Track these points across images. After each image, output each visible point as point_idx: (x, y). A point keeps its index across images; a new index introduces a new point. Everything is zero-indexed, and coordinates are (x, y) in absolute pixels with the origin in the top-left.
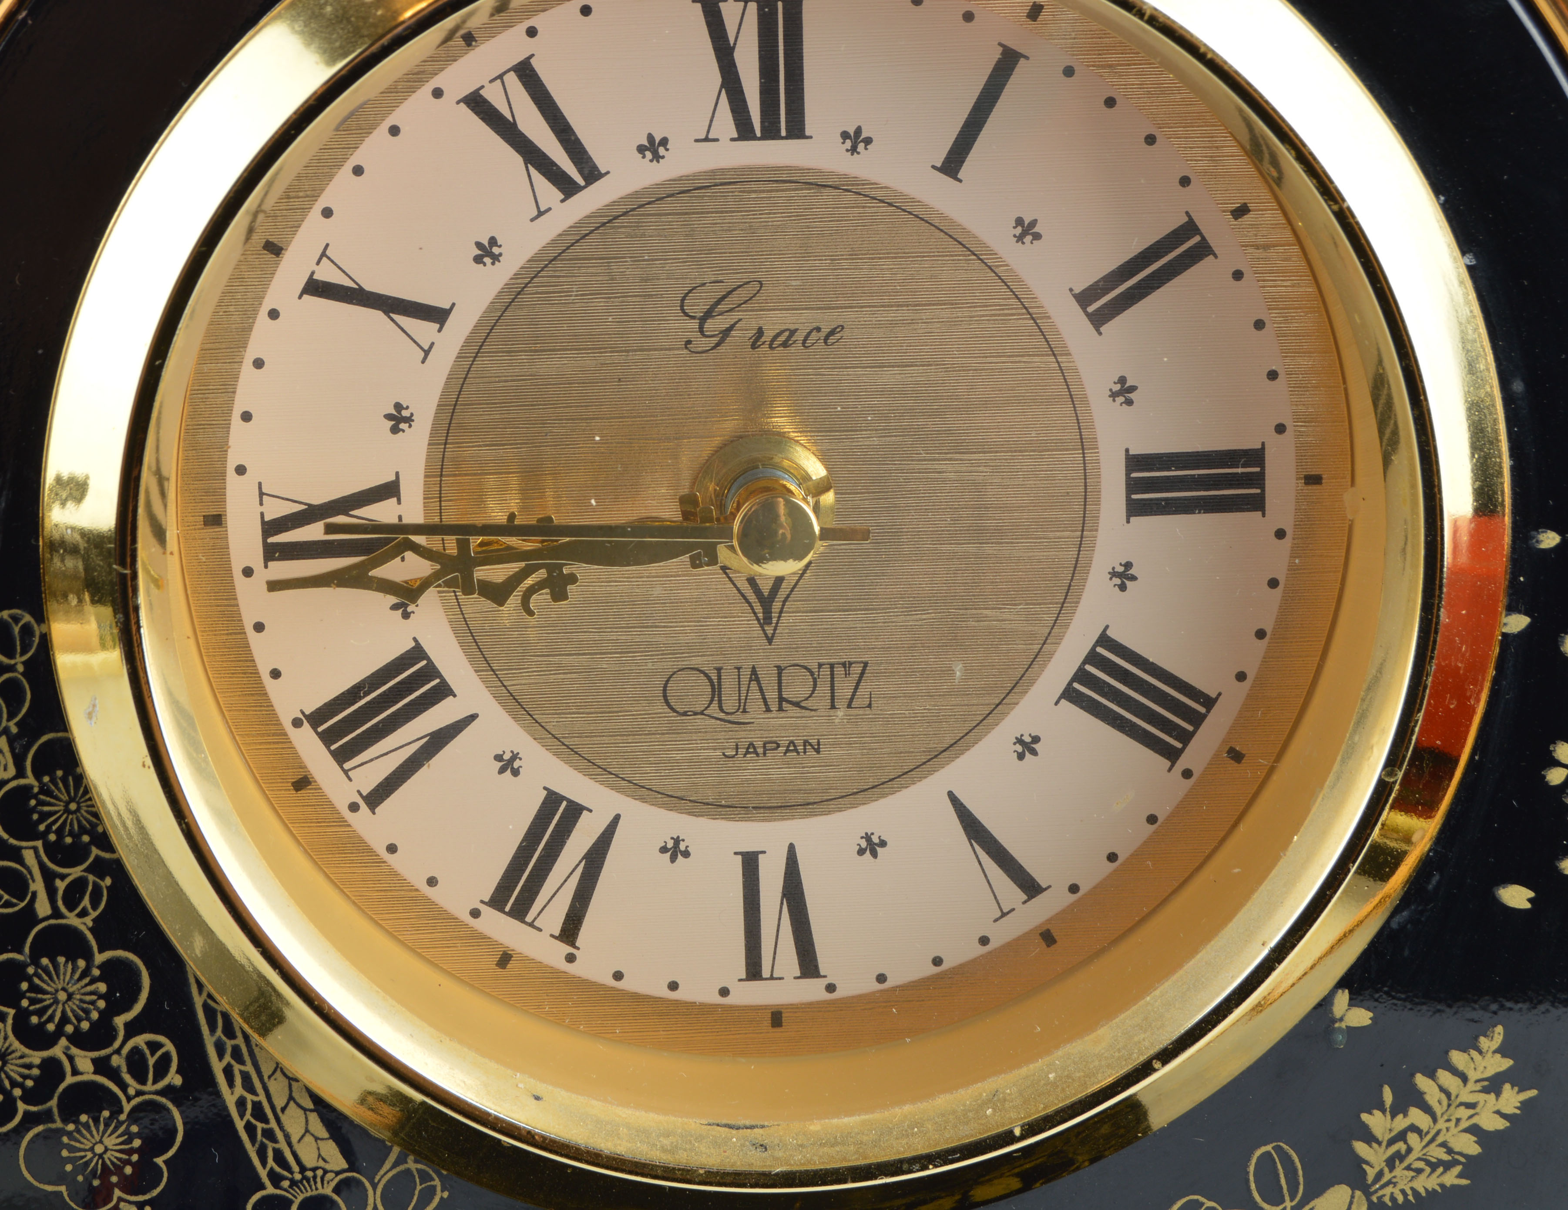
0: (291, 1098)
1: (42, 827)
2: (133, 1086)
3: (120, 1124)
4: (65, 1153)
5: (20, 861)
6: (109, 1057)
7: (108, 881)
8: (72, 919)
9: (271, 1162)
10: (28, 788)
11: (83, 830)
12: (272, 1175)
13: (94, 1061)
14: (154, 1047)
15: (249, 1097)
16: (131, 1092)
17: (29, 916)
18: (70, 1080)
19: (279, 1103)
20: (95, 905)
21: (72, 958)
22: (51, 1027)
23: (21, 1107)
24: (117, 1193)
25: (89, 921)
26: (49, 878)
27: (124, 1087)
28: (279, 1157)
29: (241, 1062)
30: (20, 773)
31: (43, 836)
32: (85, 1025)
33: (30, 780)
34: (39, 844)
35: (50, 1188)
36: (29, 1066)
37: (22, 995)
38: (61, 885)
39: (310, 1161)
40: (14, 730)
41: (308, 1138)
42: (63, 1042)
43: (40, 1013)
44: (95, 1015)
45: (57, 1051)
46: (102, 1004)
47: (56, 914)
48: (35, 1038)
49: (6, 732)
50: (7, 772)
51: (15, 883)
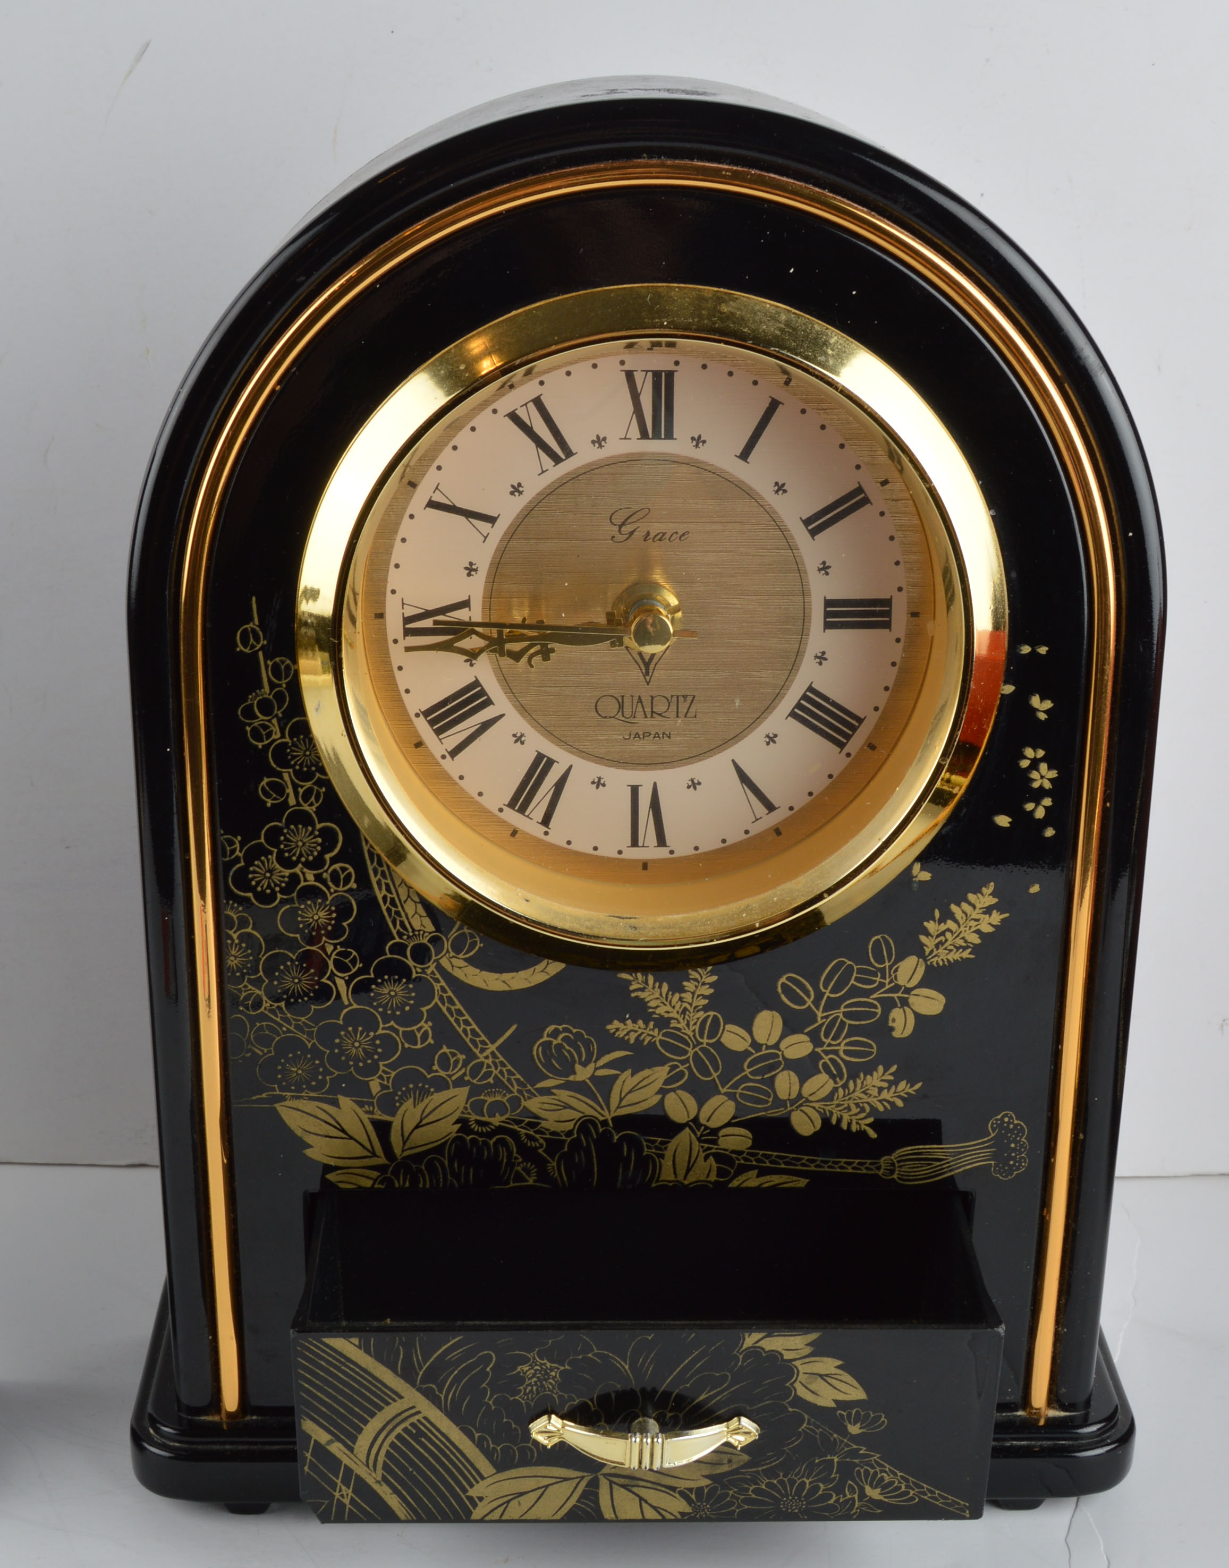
0: (409, 896)
1: (293, 763)
2: (333, 888)
3: (326, 905)
4: (299, 919)
5: (282, 778)
6: (322, 874)
7: (324, 789)
8: (306, 807)
9: (398, 927)
10: (286, 743)
11: (312, 765)
12: (398, 932)
13: (315, 875)
14: (344, 869)
15: (389, 895)
16: (332, 891)
17: (285, 805)
18: (303, 884)
19: (403, 898)
20: (317, 801)
21: (305, 826)
22: (294, 858)
23: (279, 896)
24: (324, 939)
25: (314, 808)
26: (295, 787)
27: (328, 888)
28: (402, 924)
29: (385, 878)
30: (283, 736)
31: (293, 767)
32: (311, 858)
33: (287, 740)
34: (291, 770)
35: (292, 935)
36: (283, 877)
37: (281, 843)
38: (301, 791)
39: (417, 926)
40: (280, 715)
41: (417, 916)
42: (300, 866)
43: (289, 851)
44: (316, 853)
45: (297, 870)
46: (319, 848)
47: (298, 804)
48: (287, 863)
49: (276, 716)
50: (276, 735)
51: (279, 789)
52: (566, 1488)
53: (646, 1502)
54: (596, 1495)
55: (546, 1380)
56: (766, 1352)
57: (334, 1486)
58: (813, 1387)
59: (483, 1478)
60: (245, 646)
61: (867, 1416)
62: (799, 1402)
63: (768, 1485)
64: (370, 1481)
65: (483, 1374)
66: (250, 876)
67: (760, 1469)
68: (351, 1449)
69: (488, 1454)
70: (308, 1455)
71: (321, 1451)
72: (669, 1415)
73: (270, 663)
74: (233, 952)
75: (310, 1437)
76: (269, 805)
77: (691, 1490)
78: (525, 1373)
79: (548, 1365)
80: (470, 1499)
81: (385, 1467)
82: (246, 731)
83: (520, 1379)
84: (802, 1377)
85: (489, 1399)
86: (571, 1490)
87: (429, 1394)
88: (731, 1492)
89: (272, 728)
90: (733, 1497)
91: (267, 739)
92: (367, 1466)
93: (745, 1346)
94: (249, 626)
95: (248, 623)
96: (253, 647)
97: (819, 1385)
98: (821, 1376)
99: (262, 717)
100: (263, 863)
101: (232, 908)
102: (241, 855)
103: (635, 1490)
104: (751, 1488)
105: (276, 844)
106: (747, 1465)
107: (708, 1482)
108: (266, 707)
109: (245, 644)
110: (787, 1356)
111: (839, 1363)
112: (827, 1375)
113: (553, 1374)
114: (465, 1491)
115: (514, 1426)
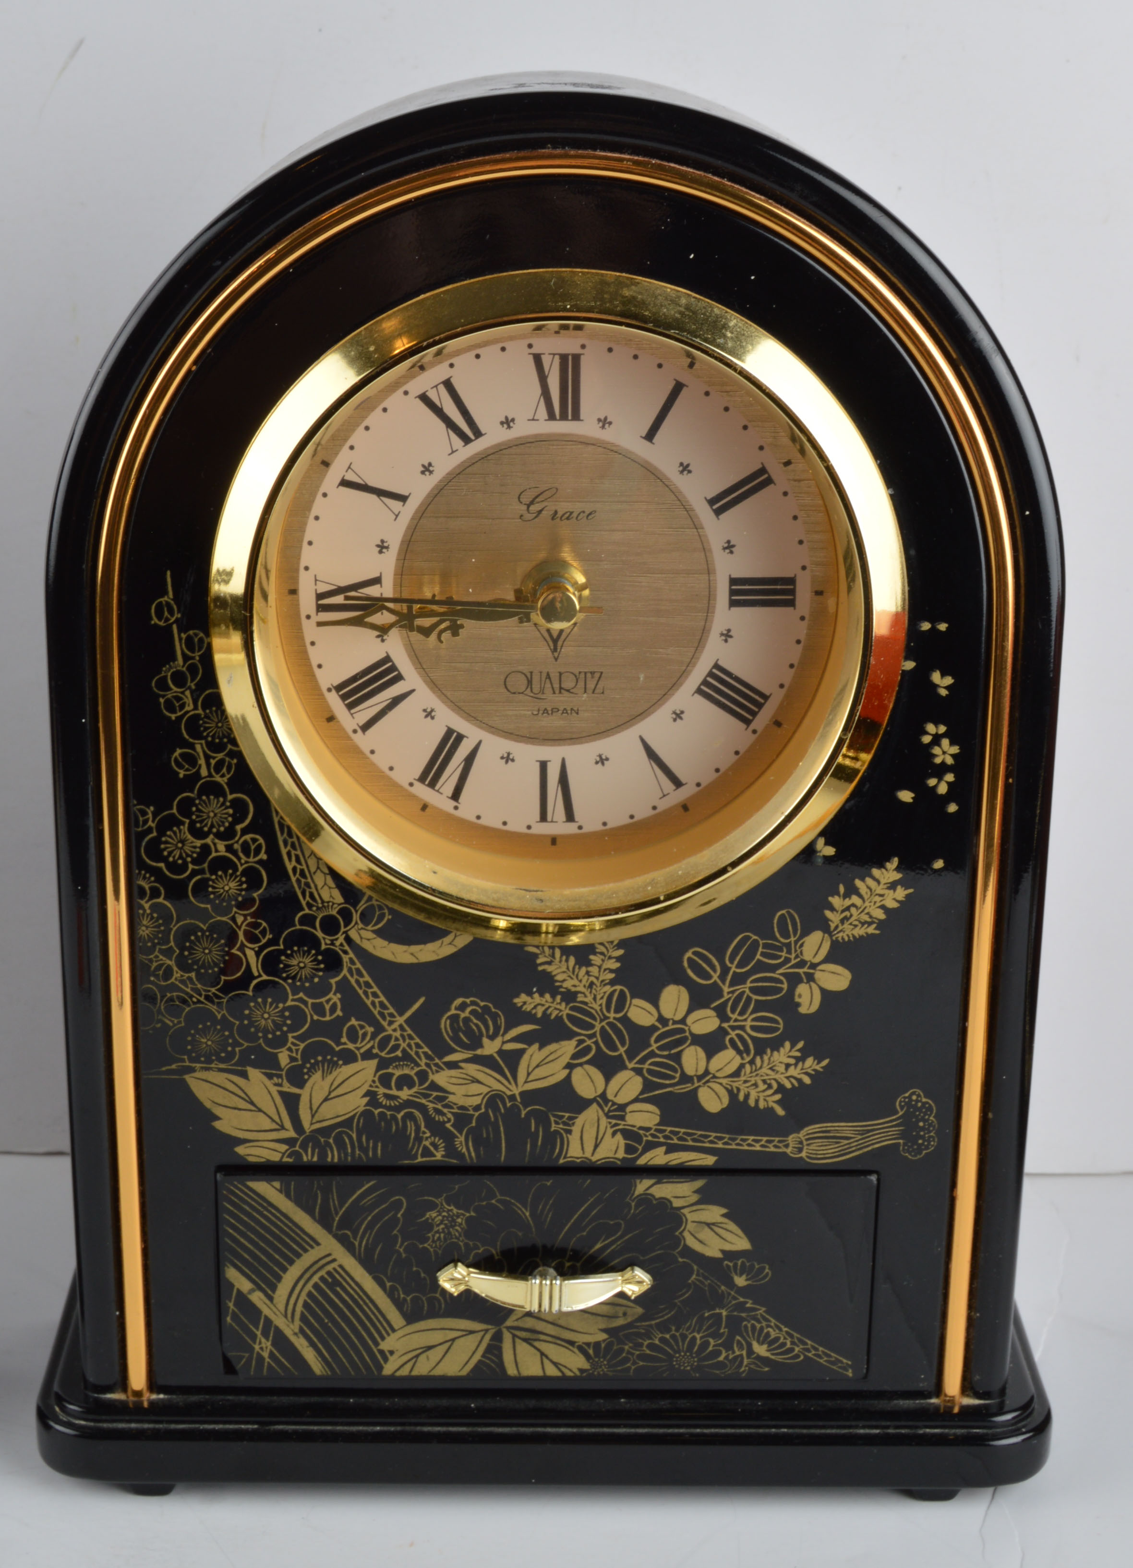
52: (473, 1339)
58: (701, 1236)
62: (688, 1251)
72: (568, 1264)
84: (690, 1226)
85: (401, 1247)
87: (343, 1241)
97: (705, 1234)
98: (709, 1224)
111: (725, 1211)
112: (713, 1224)
115: (423, 1275)
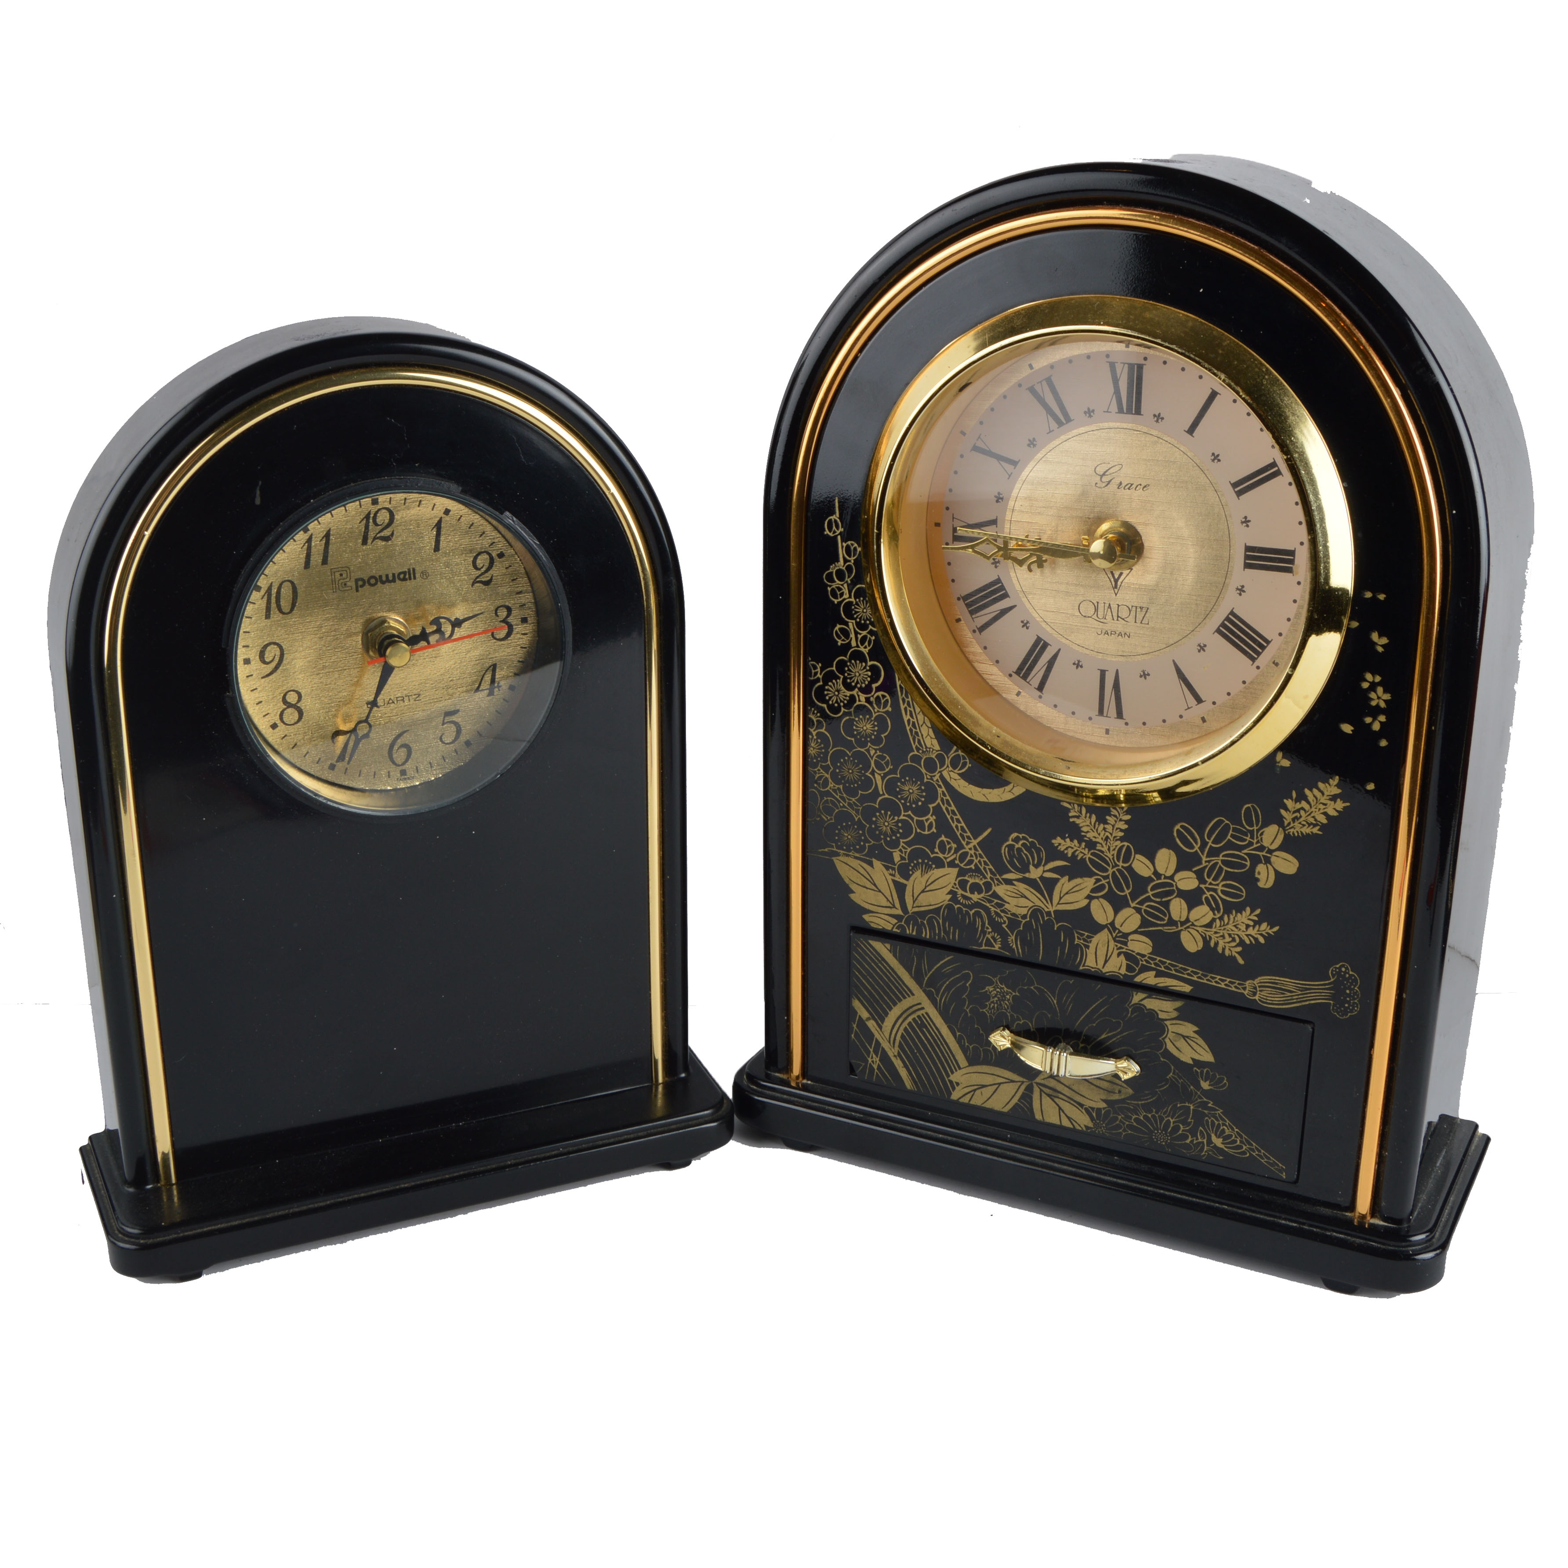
0: (924, 722)
1: (855, 616)
2: (877, 709)
3: (872, 721)
4: (854, 727)
5: (848, 626)
6: (870, 698)
7: (873, 638)
8: (862, 649)
9: (916, 743)
10: (852, 602)
11: (867, 619)
12: (917, 747)
13: (866, 698)
14: (884, 696)
15: (911, 719)
16: (876, 710)
17: (849, 645)
18: (858, 703)
19: (921, 723)
20: (869, 645)
21: (861, 662)
22: (853, 684)
23: (843, 709)
24: (869, 744)
25: (867, 650)
26: (856, 633)
27: (874, 708)
28: (919, 741)
29: (910, 707)
30: (850, 597)
31: (855, 619)
32: (863, 685)
33: (853, 599)
34: (854, 621)
35: (849, 738)
36: (846, 696)
37: (845, 672)
38: (860, 637)
39: (929, 745)
40: (849, 582)
41: (928, 737)
42: (857, 690)
43: (851, 678)
44: (867, 683)
45: (855, 692)
46: (869, 679)
47: (857, 646)
48: (849, 687)
49: (847, 582)
50: (846, 596)
51: (846, 633)
53: (1063, 1111)
54: (1031, 1098)
55: (1003, 1001)
56: (1147, 1010)
57: (868, 1053)
58: (1178, 1044)
59: (960, 1068)
60: (830, 531)
61: (1214, 1076)
62: (1167, 1054)
63: (1145, 1117)
64: (891, 1054)
65: (964, 987)
66: (826, 692)
67: (1140, 1103)
68: (881, 1028)
69: (964, 1050)
70: (855, 1026)
71: (862, 1023)
72: (1081, 1045)
73: (845, 545)
74: (813, 745)
75: (856, 1013)
76: (839, 644)
77: (1093, 1109)
78: (990, 993)
79: (1005, 989)
80: (951, 1082)
81: (900, 1046)
82: (828, 591)
83: (987, 996)
84: (1170, 1035)
85: (967, 1008)
86: (1015, 1090)
87: (929, 995)
88: (1120, 1117)
89: (844, 590)
90: (1121, 1121)
91: (841, 597)
92: (890, 1043)
93: (1133, 1002)
94: (833, 518)
95: (832, 515)
96: (835, 532)
97: (1181, 1043)
98: (1184, 1037)
99: (838, 582)
100: (834, 684)
101: (814, 713)
102: (821, 677)
103: (1056, 1100)
104: (1134, 1117)
105: (842, 672)
106: (1131, 1097)
107: (1105, 1105)
108: (840, 575)
109: (830, 529)
110: (1162, 1016)
111: (1196, 1029)
112: (1188, 1037)
113: (1008, 997)
114: (948, 1076)
115: (981, 1032)
